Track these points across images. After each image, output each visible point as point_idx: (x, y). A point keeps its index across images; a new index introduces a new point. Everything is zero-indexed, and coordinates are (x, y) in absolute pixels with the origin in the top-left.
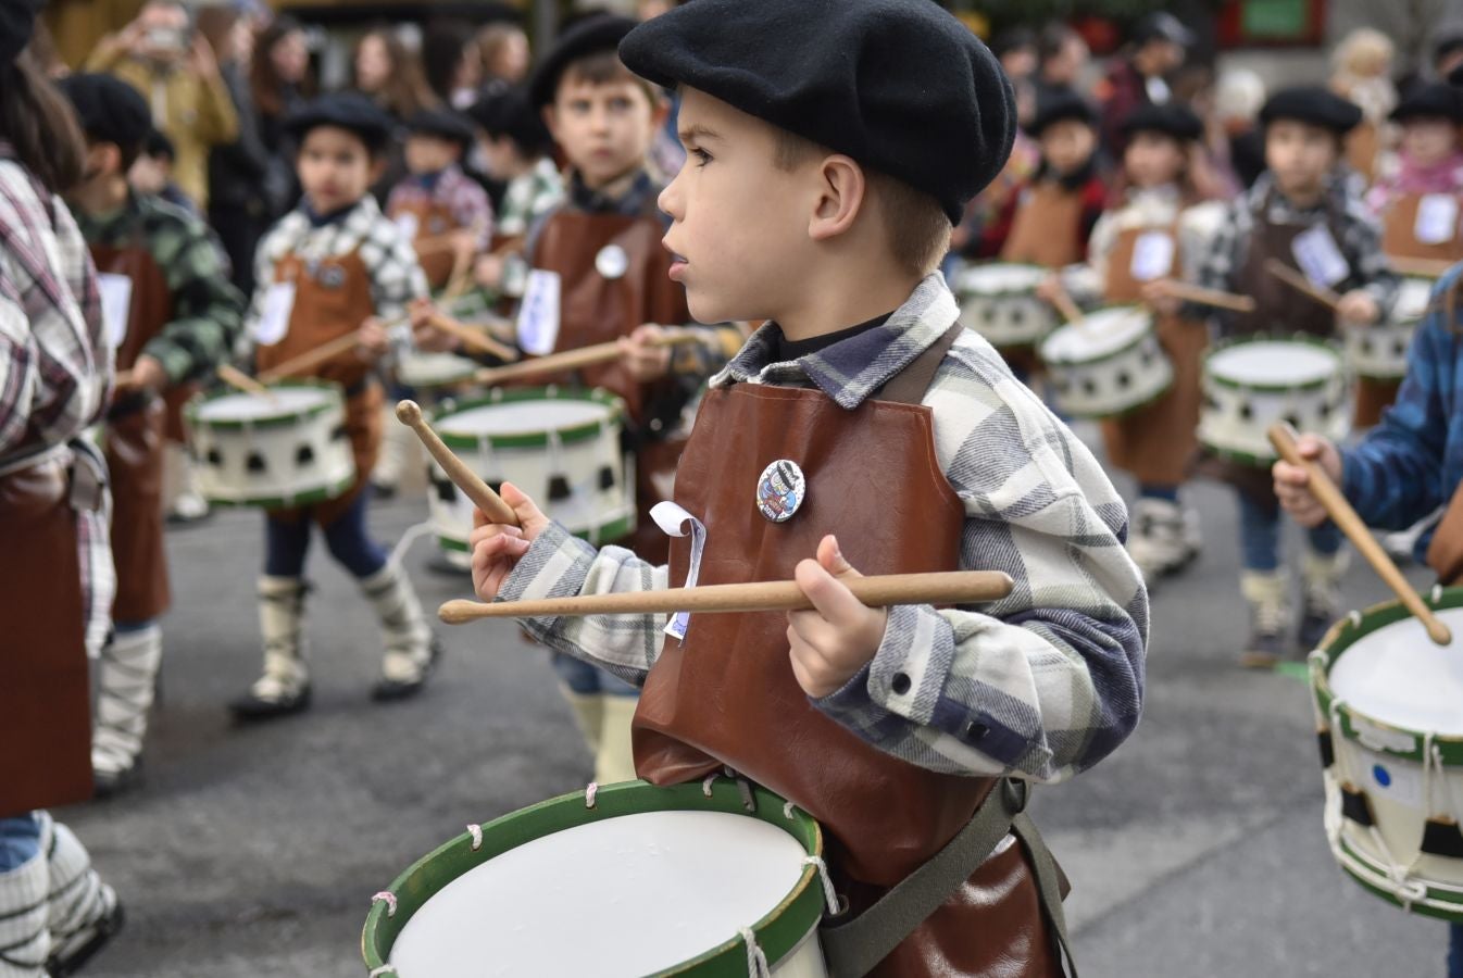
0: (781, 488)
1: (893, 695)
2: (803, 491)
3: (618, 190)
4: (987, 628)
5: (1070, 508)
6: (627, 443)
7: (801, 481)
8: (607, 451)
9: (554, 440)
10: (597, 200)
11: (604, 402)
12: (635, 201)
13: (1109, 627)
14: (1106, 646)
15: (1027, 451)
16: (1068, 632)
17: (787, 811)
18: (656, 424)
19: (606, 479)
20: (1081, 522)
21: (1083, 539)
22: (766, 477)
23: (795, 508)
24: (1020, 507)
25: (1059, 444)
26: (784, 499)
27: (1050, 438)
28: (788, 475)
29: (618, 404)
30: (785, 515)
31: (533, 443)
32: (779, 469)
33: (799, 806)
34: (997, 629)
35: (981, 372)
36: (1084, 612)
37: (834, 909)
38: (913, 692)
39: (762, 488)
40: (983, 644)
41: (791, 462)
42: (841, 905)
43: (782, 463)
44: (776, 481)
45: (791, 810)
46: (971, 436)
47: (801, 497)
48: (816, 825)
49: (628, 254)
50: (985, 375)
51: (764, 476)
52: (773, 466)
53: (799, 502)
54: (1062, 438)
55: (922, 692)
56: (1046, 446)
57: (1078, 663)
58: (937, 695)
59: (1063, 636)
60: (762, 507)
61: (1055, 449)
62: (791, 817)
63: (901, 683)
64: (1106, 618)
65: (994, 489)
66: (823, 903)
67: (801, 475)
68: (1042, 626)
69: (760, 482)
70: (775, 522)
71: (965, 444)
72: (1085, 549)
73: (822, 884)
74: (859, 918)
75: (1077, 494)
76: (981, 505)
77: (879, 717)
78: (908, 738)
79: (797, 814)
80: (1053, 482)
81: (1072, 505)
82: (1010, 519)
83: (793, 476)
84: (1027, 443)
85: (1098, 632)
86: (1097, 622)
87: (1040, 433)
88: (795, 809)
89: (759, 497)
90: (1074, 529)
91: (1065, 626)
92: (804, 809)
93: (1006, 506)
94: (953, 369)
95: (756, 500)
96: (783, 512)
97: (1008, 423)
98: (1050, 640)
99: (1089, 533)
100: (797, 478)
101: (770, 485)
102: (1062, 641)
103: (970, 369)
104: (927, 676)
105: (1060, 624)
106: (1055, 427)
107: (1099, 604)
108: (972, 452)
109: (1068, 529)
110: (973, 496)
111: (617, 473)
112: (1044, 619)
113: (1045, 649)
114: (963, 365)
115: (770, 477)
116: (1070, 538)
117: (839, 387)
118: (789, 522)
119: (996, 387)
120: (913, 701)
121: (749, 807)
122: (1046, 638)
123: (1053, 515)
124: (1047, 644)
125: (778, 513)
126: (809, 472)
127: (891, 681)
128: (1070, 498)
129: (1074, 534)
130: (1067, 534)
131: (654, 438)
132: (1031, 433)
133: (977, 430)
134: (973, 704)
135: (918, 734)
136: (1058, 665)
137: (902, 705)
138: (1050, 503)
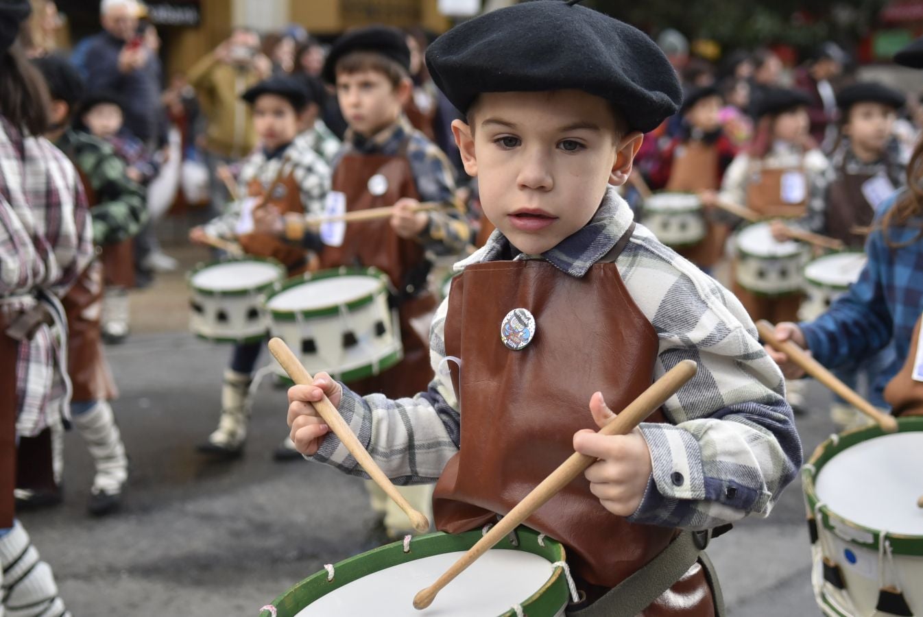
0: (520, 327)
1: (676, 488)
2: (534, 327)
3: (383, 137)
4: (712, 425)
5: (738, 337)
6: (392, 303)
7: (532, 320)
8: (380, 310)
9: (344, 310)
10: (368, 145)
11: (376, 276)
12: (394, 145)
13: (775, 408)
14: (779, 421)
15: (704, 302)
16: (756, 417)
17: (540, 540)
18: (410, 288)
19: (380, 329)
20: (746, 345)
21: (748, 356)
22: (507, 321)
23: (530, 339)
24: (708, 341)
25: (719, 295)
26: (521, 334)
27: (713, 292)
28: (523, 318)
29: (384, 279)
30: (523, 344)
31: (330, 313)
32: (515, 314)
33: (549, 535)
34: (717, 424)
35: (661, 254)
36: (758, 401)
37: (576, 599)
38: (687, 482)
39: (504, 329)
40: (712, 435)
41: (524, 310)
42: (580, 596)
43: (517, 310)
44: (515, 324)
45: (543, 540)
46: (667, 296)
47: (534, 331)
48: (561, 545)
49: (388, 180)
50: (664, 256)
51: (505, 321)
52: (512, 313)
53: (532, 334)
54: (720, 291)
55: (693, 479)
56: (713, 298)
57: (768, 435)
58: (702, 477)
59: (755, 421)
60: (505, 342)
61: (717, 298)
62: (543, 544)
63: (677, 479)
64: (770, 402)
65: (689, 330)
66: (568, 595)
67: (532, 317)
68: (740, 417)
69: (503, 325)
70: (516, 350)
71: (664, 301)
72: (749, 363)
73: (567, 580)
74: (594, 605)
75: (740, 327)
76: (683, 341)
77: (672, 507)
78: (696, 515)
79: (547, 542)
80: (726, 321)
81: (739, 335)
82: (703, 348)
83: (527, 318)
84: (703, 297)
85: (772, 413)
86: (768, 407)
87: (708, 290)
88: (546, 538)
89: (503, 335)
90: (742, 350)
91: (752, 413)
92: (551, 537)
93: (700, 340)
94: (641, 252)
95: (501, 337)
96: (522, 343)
97: (688, 285)
98: (748, 425)
99: (751, 351)
100: (529, 319)
101: (510, 326)
102: (754, 424)
103: (652, 253)
104: (691, 468)
105: (749, 413)
106: (715, 284)
107: (765, 394)
108: (669, 307)
109: (738, 351)
110: (676, 336)
111: (387, 324)
112: (738, 412)
113: (748, 431)
114: (647, 250)
115: (509, 321)
116: (740, 357)
117: (570, 265)
118: (526, 349)
119: (673, 263)
120: (690, 487)
121: (514, 543)
122: (745, 424)
123: (729, 343)
124: (748, 428)
125: (518, 344)
126: (536, 314)
127: (671, 480)
128: (738, 330)
129: (742, 353)
130: (738, 354)
131: (408, 298)
132: (703, 290)
133: (670, 291)
134: (723, 477)
135: (701, 508)
136: (758, 441)
137: (684, 492)
138: (727, 335)
